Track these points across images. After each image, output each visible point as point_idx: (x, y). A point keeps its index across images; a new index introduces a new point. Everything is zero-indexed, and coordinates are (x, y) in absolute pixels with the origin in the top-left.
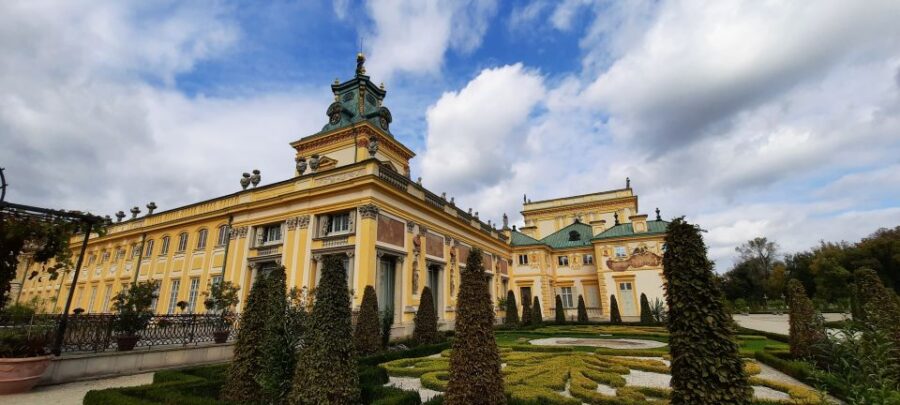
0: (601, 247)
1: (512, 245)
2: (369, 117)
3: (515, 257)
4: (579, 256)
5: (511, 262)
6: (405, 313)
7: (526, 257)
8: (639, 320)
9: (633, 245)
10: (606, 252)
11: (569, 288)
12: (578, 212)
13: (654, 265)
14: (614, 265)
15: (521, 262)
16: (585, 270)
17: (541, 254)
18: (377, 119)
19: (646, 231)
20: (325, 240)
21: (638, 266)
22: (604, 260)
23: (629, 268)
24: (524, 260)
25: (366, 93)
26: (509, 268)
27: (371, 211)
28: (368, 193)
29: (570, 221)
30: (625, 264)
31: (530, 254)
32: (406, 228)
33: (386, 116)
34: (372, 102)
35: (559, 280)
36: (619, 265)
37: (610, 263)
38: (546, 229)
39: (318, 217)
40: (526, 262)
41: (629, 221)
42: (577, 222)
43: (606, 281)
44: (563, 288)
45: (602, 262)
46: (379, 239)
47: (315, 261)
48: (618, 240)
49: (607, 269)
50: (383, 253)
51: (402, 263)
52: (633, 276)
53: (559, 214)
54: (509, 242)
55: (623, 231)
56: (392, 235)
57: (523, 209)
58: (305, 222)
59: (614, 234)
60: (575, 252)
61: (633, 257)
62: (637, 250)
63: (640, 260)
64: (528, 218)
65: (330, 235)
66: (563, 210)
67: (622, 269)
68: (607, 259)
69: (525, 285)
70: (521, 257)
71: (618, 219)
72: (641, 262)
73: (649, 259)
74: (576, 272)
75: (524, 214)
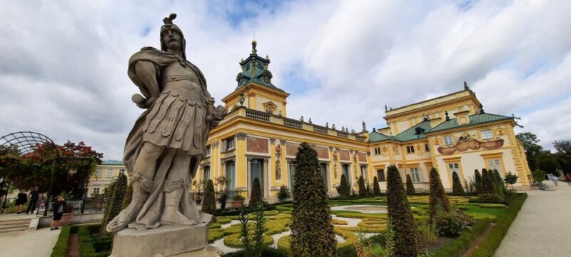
0: (433, 138)
1: (369, 142)
2: (259, 77)
3: (372, 150)
4: (422, 145)
5: (369, 154)
6: (272, 190)
7: (379, 149)
8: (451, 191)
9: (459, 135)
10: (437, 141)
11: (416, 169)
12: (426, 113)
13: (476, 148)
14: (444, 151)
15: (376, 153)
16: (426, 155)
17: (390, 147)
18: (262, 78)
19: (468, 123)
20: (225, 153)
21: (463, 150)
22: (436, 148)
23: (456, 152)
24: (378, 152)
25: (257, 63)
26: (367, 157)
27: (242, 136)
28: (240, 126)
29: (420, 120)
30: (452, 150)
31: (381, 147)
32: (269, 142)
33: (269, 75)
34: (261, 68)
35: (408, 163)
36: (447, 150)
37: (440, 150)
38: (402, 127)
39: (223, 140)
40: (379, 152)
41: (455, 117)
42: (426, 120)
43: (438, 163)
44: (412, 169)
45: (435, 148)
46: (248, 150)
47: (222, 164)
48: (446, 132)
49: (438, 153)
50: (251, 158)
51: (267, 162)
52: (459, 158)
53: (412, 115)
54: (366, 140)
55: (451, 124)
56: (258, 147)
57: (385, 115)
58: (218, 144)
59: (443, 128)
60: (418, 143)
61: (459, 144)
62: (461, 138)
63: (464, 145)
64: (389, 121)
65: (229, 149)
66: (415, 113)
67: (451, 153)
68: (438, 146)
69: (380, 168)
70: (376, 150)
71: (449, 116)
72: (465, 147)
73: (472, 144)
74: (421, 157)
75: (387, 118)
